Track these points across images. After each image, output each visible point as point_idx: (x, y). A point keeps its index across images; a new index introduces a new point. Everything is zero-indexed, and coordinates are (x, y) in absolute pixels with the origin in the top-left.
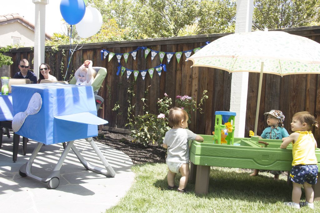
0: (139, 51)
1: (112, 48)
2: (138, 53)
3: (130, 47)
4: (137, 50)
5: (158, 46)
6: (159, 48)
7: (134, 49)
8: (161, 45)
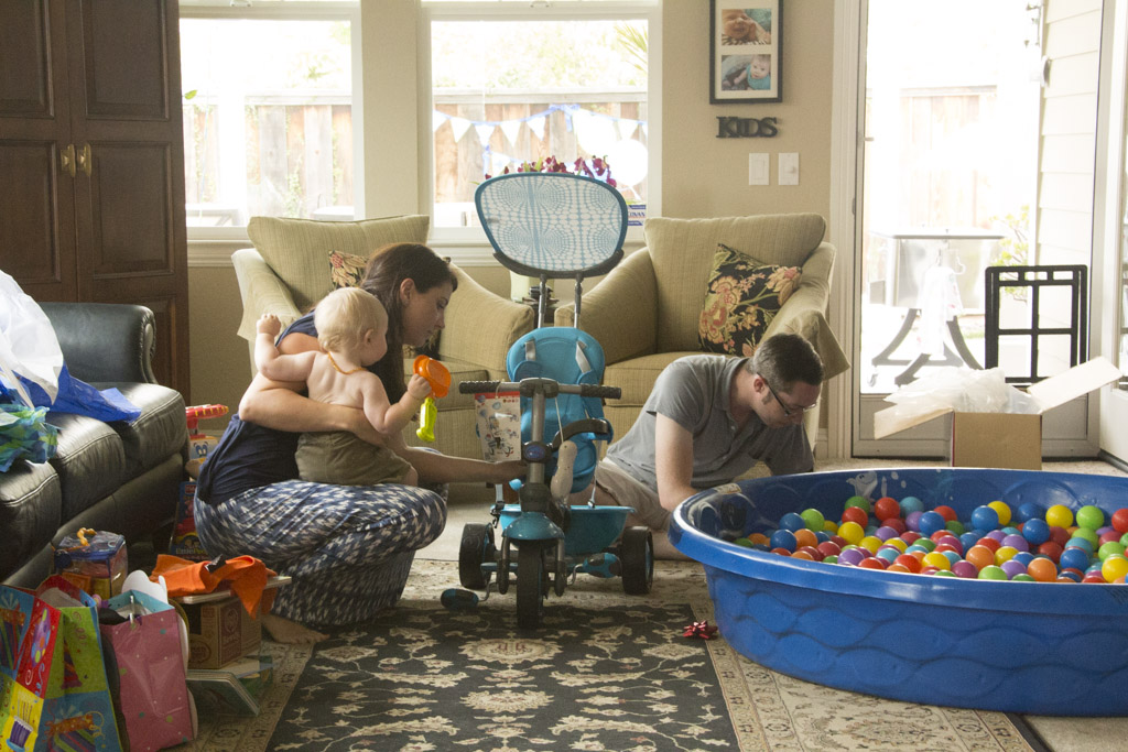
0: (551, 115)
1: (455, 106)
2: (551, 119)
3: (522, 105)
4: (547, 113)
5: (613, 105)
6: (616, 109)
7: (535, 108)
8: (622, 103)
